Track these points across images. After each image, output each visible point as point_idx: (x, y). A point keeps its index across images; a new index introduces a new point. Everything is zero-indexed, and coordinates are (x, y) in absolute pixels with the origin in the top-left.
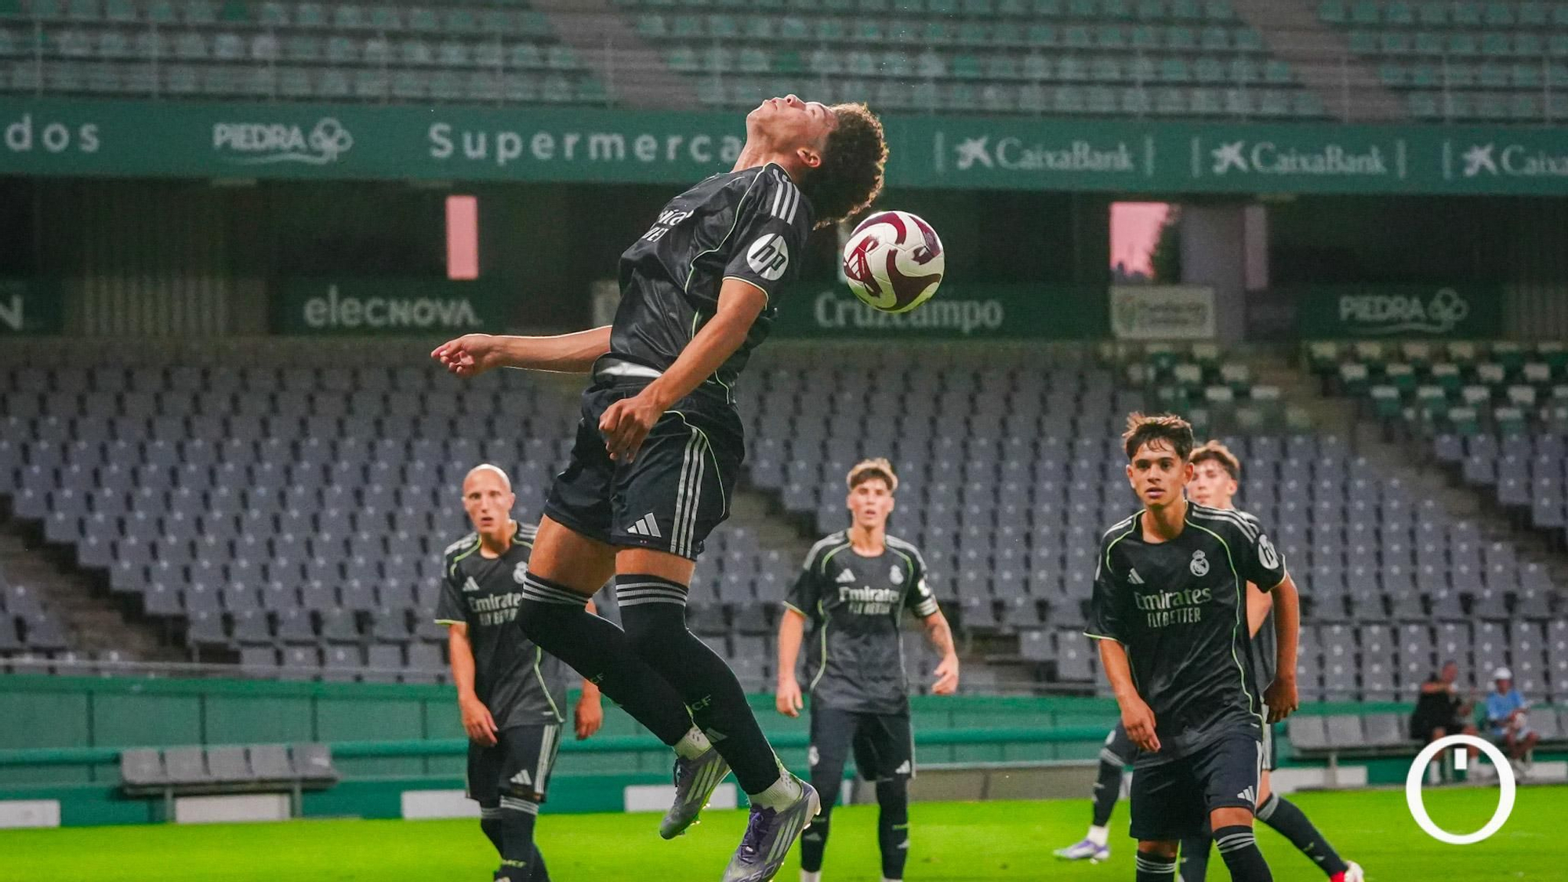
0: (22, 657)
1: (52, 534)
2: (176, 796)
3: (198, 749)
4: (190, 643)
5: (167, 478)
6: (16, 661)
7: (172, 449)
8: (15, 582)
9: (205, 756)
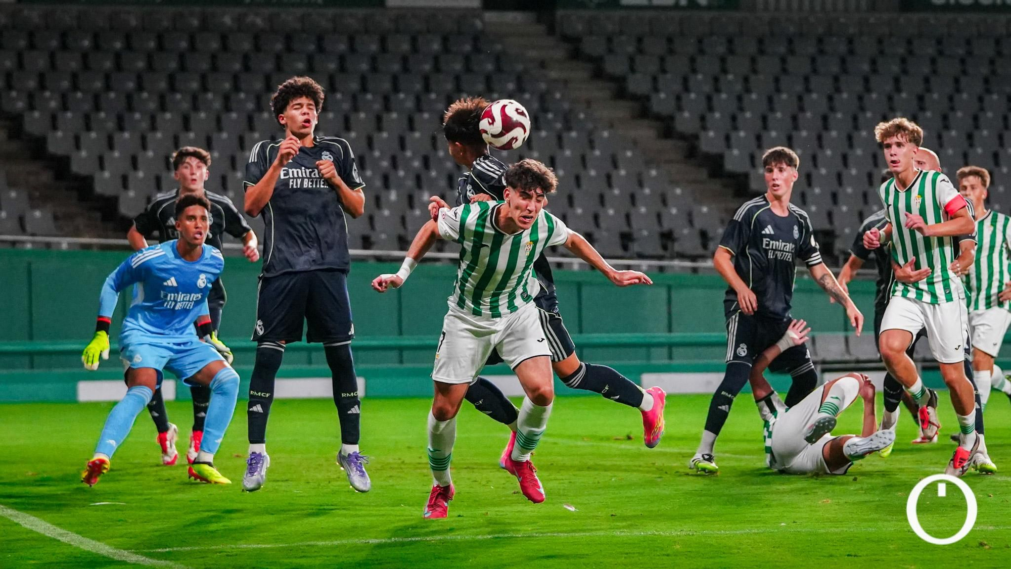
0: (705, 262)
1: (730, 166)
2: (824, 371)
3: (841, 335)
4: (836, 252)
5: (819, 123)
6: (701, 264)
7: (824, 101)
8: (701, 203)
9: (847, 340)
